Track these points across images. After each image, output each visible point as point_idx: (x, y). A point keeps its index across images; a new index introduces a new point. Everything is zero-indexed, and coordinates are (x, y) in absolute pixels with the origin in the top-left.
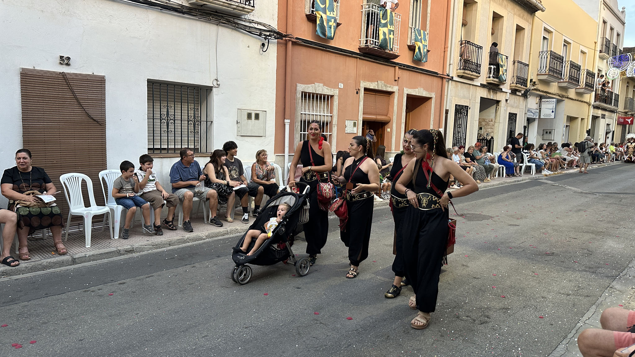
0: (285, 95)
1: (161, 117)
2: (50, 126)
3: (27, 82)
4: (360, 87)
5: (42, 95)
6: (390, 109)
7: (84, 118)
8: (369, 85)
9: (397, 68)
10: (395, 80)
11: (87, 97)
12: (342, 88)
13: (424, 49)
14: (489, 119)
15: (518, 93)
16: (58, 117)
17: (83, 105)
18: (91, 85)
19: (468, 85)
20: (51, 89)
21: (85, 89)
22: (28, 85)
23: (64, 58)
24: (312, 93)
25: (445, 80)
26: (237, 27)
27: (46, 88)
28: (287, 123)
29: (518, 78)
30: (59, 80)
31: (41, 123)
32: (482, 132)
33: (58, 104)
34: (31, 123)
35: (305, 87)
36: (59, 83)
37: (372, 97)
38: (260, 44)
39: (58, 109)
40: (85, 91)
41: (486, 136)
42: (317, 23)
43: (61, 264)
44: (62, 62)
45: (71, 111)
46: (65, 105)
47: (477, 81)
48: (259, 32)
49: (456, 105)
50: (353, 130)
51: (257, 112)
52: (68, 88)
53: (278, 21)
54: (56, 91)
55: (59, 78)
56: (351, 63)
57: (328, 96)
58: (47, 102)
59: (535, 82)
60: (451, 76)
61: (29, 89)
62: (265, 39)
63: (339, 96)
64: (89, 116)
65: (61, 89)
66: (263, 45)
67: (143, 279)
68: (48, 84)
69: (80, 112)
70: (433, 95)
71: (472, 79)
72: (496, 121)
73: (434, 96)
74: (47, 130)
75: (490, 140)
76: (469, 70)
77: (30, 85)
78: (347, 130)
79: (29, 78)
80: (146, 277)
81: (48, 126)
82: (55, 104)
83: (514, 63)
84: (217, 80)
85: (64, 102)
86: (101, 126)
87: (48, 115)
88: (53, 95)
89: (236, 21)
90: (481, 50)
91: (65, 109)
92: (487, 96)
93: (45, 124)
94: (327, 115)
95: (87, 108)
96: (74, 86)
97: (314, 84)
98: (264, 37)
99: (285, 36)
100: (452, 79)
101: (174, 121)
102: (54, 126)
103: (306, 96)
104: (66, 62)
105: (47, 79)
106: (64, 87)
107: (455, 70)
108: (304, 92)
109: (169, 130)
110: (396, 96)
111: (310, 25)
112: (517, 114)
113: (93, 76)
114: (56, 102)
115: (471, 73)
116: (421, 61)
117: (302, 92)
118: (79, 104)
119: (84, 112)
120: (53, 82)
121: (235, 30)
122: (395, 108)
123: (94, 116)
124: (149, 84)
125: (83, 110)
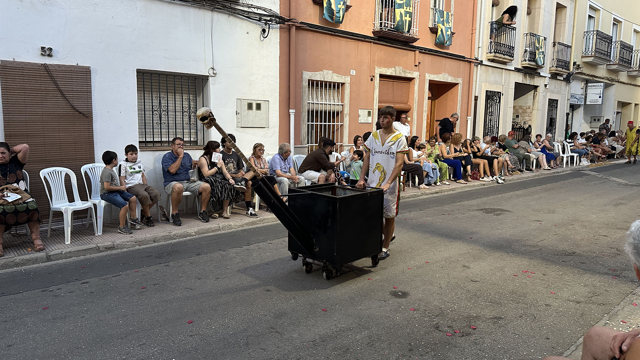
0: (289, 84)
1: (152, 108)
2: (33, 119)
3: (7, 75)
4: (375, 73)
5: (23, 87)
6: (411, 96)
7: (69, 110)
8: (385, 71)
9: (417, 52)
10: (416, 66)
11: (71, 89)
12: (354, 74)
13: (447, 31)
14: (527, 106)
15: (558, 77)
16: (41, 110)
17: (67, 98)
18: (75, 76)
19: (501, 70)
20: (33, 81)
21: (69, 80)
22: (8, 77)
23: (45, 49)
24: (320, 81)
25: (473, 65)
26: (233, 13)
27: (28, 81)
28: (291, 113)
29: (558, 60)
30: (41, 72)
31: (23, 117)
32: (519, 120)
33: (40, 97)
34: (12, 117)
35: (312, 74)
36: (41, 75)
37: (389, 84)
38: (261, 30)
39: (40, 101)
40: (69, 83)
41: (524, 124)
42: (324, 7)
43: (36, 261)
44: (43, 53)
45: (55, 104)
46: (48, 97)
47: (511, 65)
48: (259, 17)
49: (487, 91)
50: (367, 120)
51: (259, 102)
52: (51, 80)
53: (280, 5)
54: (38, 83)
55: (41, 70)
56: (365, 47)
57: (338, 84)
58: (29, 94)
59: (579, 65)
60: (480, 60)
61: (9, 82)
62: (266, 24)
63: (351, 84)
64: (74, 109)
65: (43, 81)
66: (264, 31)
67: (108, 278)
68: (29, 76)
69: (64, 104)
70: (460, 81)
71: (505, 63)
72: (534, 108)
73: (461, 82)
74: (30, 124)
75: (527, 129)
76: (500, 53)
77: (10, 77)
78: (360, 120)
79: (9, 70)
80: (113, 277)
81: (31, 119)
82: (37, 97)
83: (554, 45)
84: (213, 69)
85: (47, 95)
86: (88, 119)
87: (30, 108)
88: (35, 88)
89: (233, 6)
90: (515, 31)
91: (48, 101)
92: (523, 81)
93: (27, 117)
94: (338, 104)
95: (72, 100)
96: (57, 78)
97: (322, 71)
98: (264, 22)
99: (288, 21)
100: (481, 63)
101: (168, 113)
102: (37, 119)
103: (313, 84)
104: (48, 53)
105: (28, 71)
106: (46, 79)
107: (485, 54)
108: (311, 80)
109: (162, 122)
110: (417, 82)
111: (317, 8)
112: (558, 100)
113: (77, 67)
114: (39, 95)
115: (503, 56)
116: (444, 44)
117: (309, 80)
118: (63, 95)
119: (69, 104)
120: (35, 74)
121: (232, 15)
122: (416, 95)
123: (79, 109)
124: (138, 74)
125: (68, 102)
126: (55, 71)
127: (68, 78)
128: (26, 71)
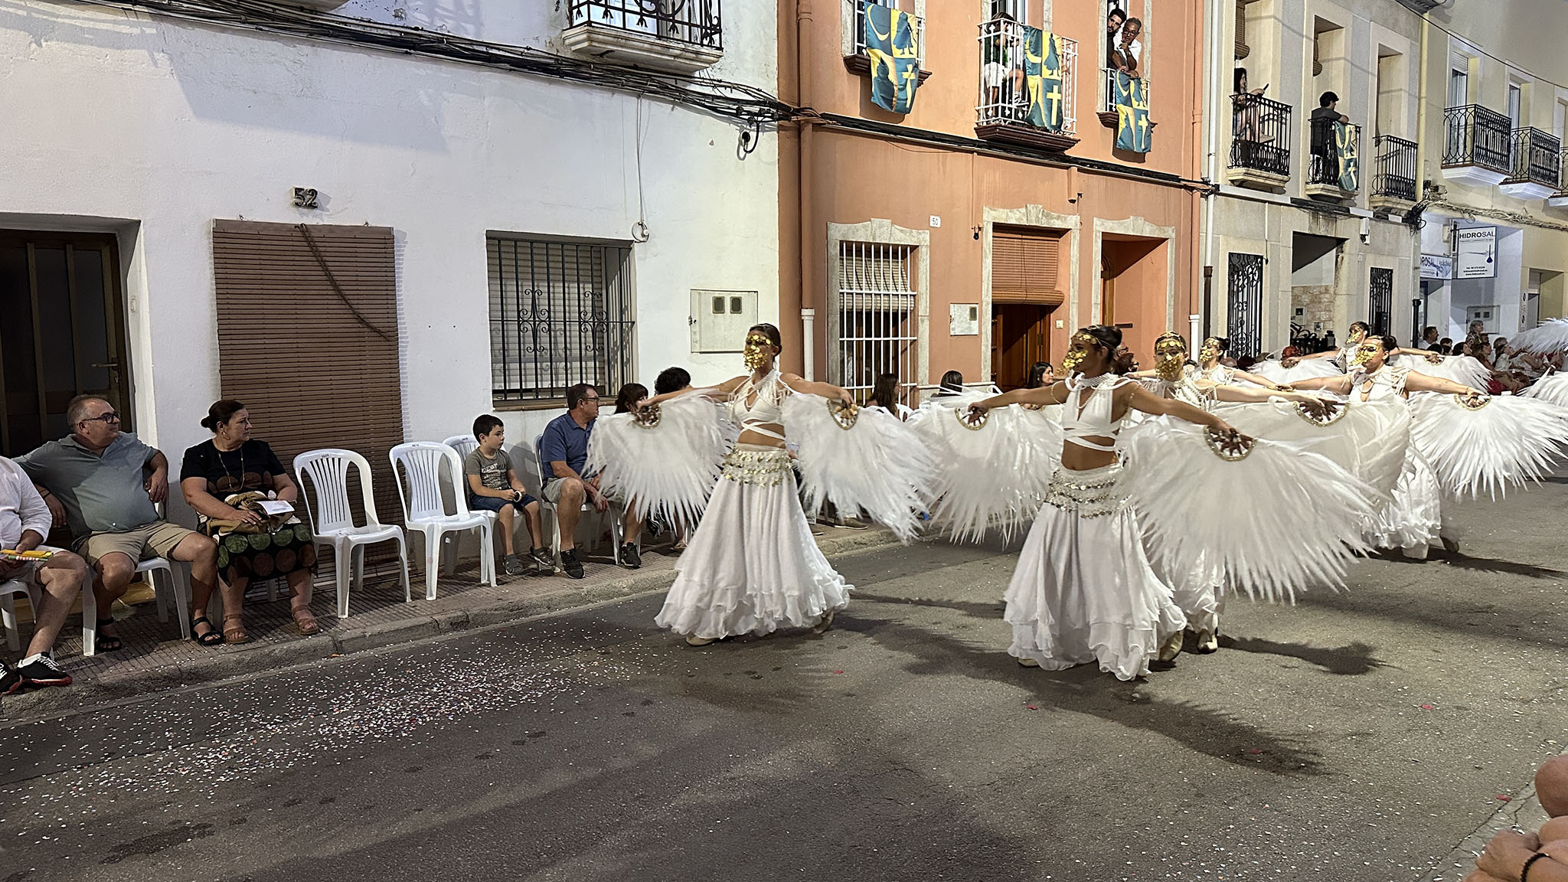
0: (800, 252)
1: (519, 316)
3: (228, 250)
4: (982, 221)
5: (259, 277)
6: (1061, 269)
7: (350, 325)
8: (1004, 216)
9: (1074, 169)
10: (1073, 201)
11: (354, 278)
12: (939, 226)
13: (1138, 120)
14: (1321, 286)
15: (1391, 218)
16: (294, 326)
17: (347, 297)
18: (365, 250)
19: (1259, 205)
20: (278, 262)
21: (353, 259)
22: (231, 256)
23: (304, 193)
24: (865, 243)
25: (1197, 194)
26: (683, 100)
27: (268, 262)
28: (806, 318)
29: (1389, 178)
30: (295, 243)
31: (259, 341)
32: (1302, 320)
33: (293, 297)
34: (236, 342)
35: (848, 229)
36: (296, 248)
37: (1017, 245)
38: (738, 135)
39: (293, 307)
40: (351, 264)
41: (1315, 330)
42: (873, 77)
44: (298, 201)
45: (325, 311)
46: (309, 297)
47: (1285, 193)
48: (735, 107)
49: (1231, 255)
50: (969, 328)
51: (737, 295)
52: (314, 258)
53: (778, 79)
54: (288, 268)
55: (295, 239)
56: (960, 163)
57: (904, 248)
58: (270, 292)
59: (1436, 187)
60: (1212, 183)
61: (231, 266)
62: (750, 122)
63: (931, 248)
64: (362, 321)
65: (300, 263)
66: (746, 137)
68: (271, 252)
69: (342, 311)
70: (1170, 233)
71: (1270, 189)
72: (1337, 292)
73: (1174, 235)
74: (272, 356)
76: (1259, 167)
77: (234, 256)
78: (953, 329)
79: (231, 241)
82: (287, 297)
83: (1378, 142)
84: (642, 225)
85: (307, 292)
86: (388, 343)
87: (272, 321)
88: (282, 278)
89: (682, 85)
91: (309, 306)
92: (1310, 228)
93: (267, 341)
94: (905, 293)
95: (356, 302)
96: (328, 254)
97: (870, 220)
98: (747, 117)
99: (797, 112)
100: (1216, 190)
101: (549, 325)
103: (850, 249)
104: (308, 200)
105: (269, 242)
106: (304, 258)
107: (1223, 169)
108: (847, 242)
109: (538, 347)
110: (1074, 241)
111: (857, 81)
112: (1392, 271)
113: (366, 229)
114: (290, 292)
115: (1264, 173)
117: (841, 242)
118: (339, 293)
119: (351, 311)
120: (282, 248)
121: (680, 105)
122: (1074, 269)
123: (371, 320)
124: (491, 242)
125: (347, 307)
126: (322, 239)
127: (349, 255)
128: (265, 242)
